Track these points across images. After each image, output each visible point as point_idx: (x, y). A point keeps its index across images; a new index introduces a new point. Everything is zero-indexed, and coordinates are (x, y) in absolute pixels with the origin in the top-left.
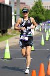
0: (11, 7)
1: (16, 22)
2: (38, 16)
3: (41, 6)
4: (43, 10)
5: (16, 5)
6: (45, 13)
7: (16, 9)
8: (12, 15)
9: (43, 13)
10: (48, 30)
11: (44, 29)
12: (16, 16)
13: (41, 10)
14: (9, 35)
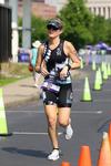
0: (9, 11)
1: (20, 46)
2: (75, 33)
3: (82, 9)
4: (86, 16)
5: (20, 6)
6: (92, 25)
7: (21, 14)
8: (10, 30)
9: (87, 25)
10: (99, 65)
11: (91, 64)
12: (20, 32)
13: (82, 17)
14: (5, 78)
